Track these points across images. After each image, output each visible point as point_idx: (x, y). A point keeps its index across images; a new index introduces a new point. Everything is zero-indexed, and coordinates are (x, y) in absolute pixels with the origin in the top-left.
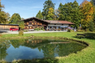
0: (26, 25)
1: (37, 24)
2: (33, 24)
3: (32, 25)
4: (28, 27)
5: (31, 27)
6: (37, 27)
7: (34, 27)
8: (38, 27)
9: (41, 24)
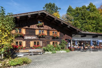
0: (17, 37)
1: (48, 33)
2: (37, 32)
3: (35, 35)
4: (24, 44)
5: (32, 44)
6: (48, 43)
7: (41, 43)
8: (51, 43)
9: (58, 34)
